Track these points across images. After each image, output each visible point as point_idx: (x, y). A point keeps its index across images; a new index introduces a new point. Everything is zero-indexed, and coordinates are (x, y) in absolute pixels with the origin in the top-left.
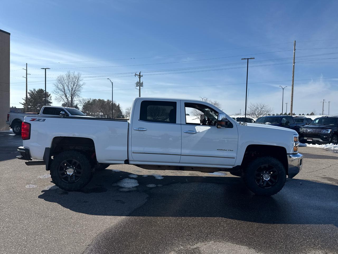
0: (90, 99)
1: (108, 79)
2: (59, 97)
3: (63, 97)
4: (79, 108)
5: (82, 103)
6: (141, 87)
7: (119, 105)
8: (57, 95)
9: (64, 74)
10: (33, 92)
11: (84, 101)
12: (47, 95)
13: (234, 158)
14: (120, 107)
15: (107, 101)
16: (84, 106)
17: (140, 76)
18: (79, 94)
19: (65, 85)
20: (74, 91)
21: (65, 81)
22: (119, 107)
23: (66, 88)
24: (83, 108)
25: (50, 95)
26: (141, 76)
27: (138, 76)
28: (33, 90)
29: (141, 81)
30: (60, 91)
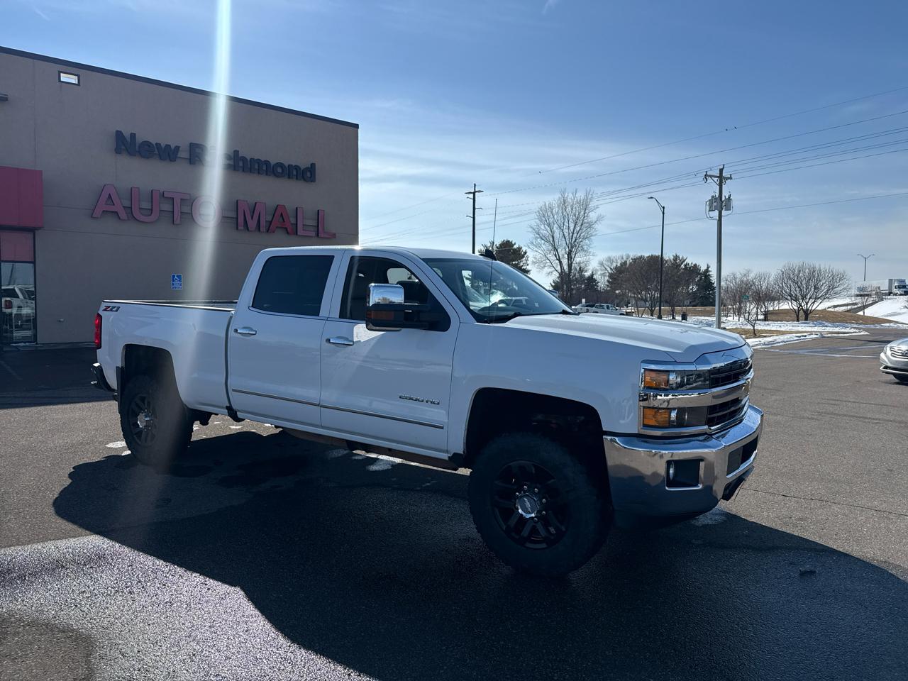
0: (628, 257)
1: (651, 198)
2: (541, 258)
3: (549, 256)
4: (598, 282)
5: (607, 268)
6: (724, 212)
7: (708, 267)
8: (537, 254)
9: (553, 199)
10: (490, 249)
11: (612, 264)
12: (520, 254)
13: (442, 428)
14: (710, 273)
15: (672, 258)
16: (611, 276)
17: (721, 179)
18: (588, 245)
19: (556, 225)
20: (576, 240)
21: (555, 216)
22: (709, 275)
23: (557, 234)
24: (608, 281)
25: (525, 253)
26: (727, 178)
27: (716, 179)
28: (489, 245)
29: (725, 194)
30: (543, 241)
